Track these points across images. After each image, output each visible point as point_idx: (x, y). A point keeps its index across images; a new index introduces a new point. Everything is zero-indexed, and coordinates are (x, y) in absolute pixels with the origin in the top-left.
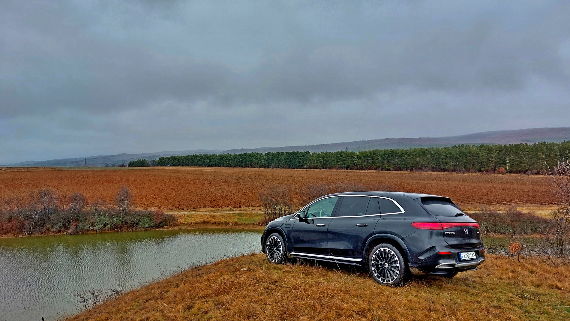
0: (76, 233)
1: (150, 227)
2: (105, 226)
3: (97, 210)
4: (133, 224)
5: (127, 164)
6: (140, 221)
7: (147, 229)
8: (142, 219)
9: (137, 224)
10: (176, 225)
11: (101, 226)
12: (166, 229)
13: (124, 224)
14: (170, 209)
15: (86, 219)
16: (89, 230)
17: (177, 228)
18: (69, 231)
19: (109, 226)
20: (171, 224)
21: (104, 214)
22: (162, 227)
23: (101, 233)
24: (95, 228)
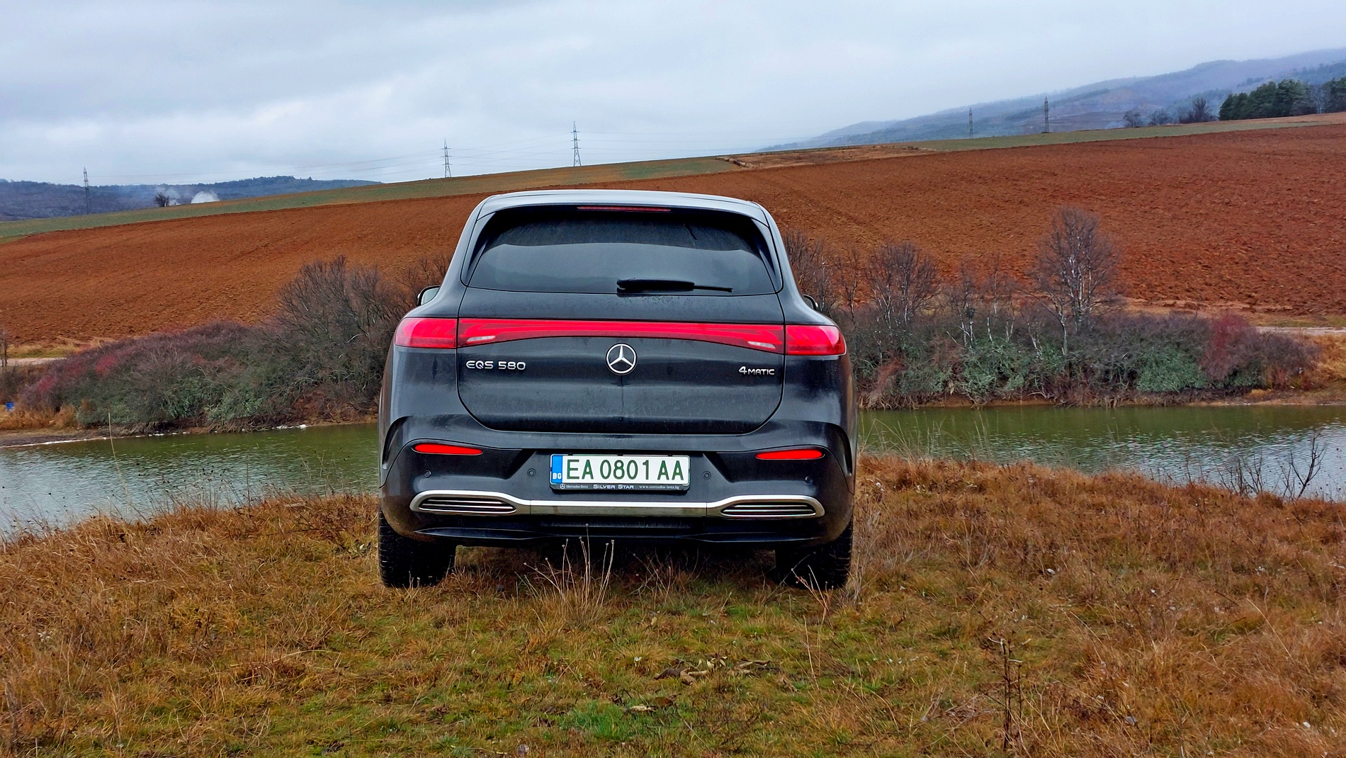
0: (897, 405)
1: (1187, 389)
2: (1004, 379)
3: (969, 314)
4: (1116, 377)
5: (1215, 108)
6: (1144, 363)
7: (1173, 400)
8: (1150, 353)
9: (1132, 375)
10: (1308, 387)
11: (986, 379)
12: (1262, 402)
13: (1080, 374)
14: (1299, 310)
15: (931, 350)
16: (945, 395)
17: (1308, 401)
18: (874, 397)
19: (1019, 381)
20: (1285, 377)
21: (999, 331)
22: (1243, 391)
23: (987, 408)
24: (966, 388)
